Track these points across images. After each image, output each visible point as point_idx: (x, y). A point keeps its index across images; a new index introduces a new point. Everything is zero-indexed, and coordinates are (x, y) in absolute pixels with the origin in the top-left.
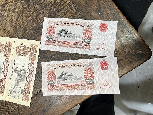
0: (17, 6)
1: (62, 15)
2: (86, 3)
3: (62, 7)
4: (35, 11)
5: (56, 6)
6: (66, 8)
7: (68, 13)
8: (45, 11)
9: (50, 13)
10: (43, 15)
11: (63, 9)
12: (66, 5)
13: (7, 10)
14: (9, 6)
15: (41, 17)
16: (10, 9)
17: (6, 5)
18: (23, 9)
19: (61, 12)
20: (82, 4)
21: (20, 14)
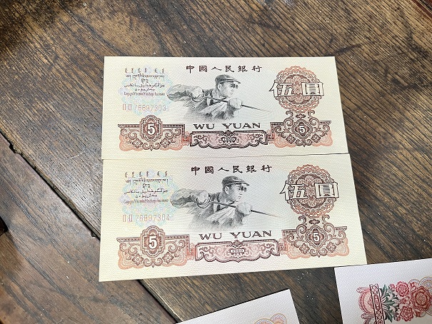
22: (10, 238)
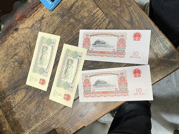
0: (54, 20)
1: (96, 27)
2: (118, 15)
3: (96, 19)
4: (70, 24)
5: (90, 19)
6: (99, 20)
7: (101, 25)
8: (80, 24)
9: (84, 26)
10: (78, 28)
11: (96, 21)
12: (99, 18)
13: (45, 24)
14: (46, 21)
15: (76, 30)
16: (47, 24)
17: (43, 20)
18: (59, 23)
19: (94, 24)
20: (114, 16)
21: (57, 28)
22: (57, 129)
